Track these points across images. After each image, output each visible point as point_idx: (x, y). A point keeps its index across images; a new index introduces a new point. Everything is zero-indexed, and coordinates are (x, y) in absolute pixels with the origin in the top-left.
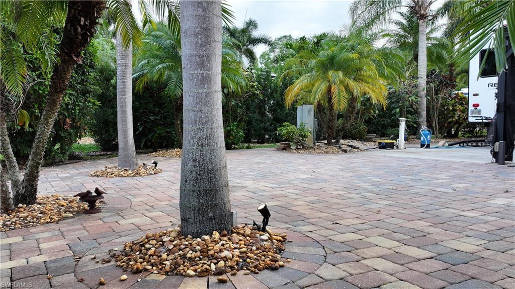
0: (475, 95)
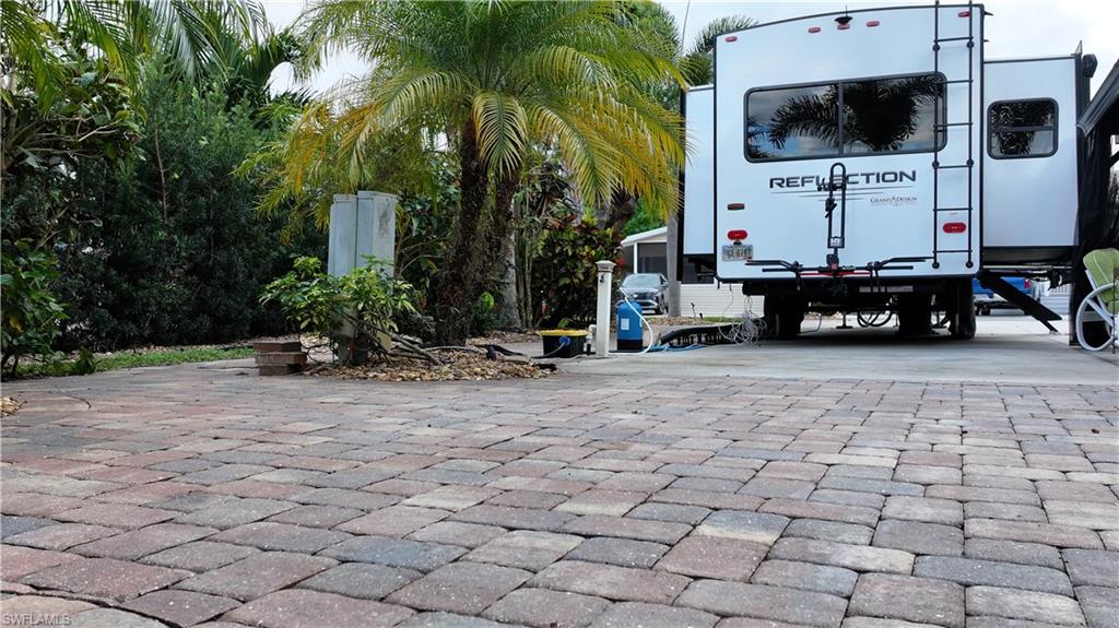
0: (732, 207)
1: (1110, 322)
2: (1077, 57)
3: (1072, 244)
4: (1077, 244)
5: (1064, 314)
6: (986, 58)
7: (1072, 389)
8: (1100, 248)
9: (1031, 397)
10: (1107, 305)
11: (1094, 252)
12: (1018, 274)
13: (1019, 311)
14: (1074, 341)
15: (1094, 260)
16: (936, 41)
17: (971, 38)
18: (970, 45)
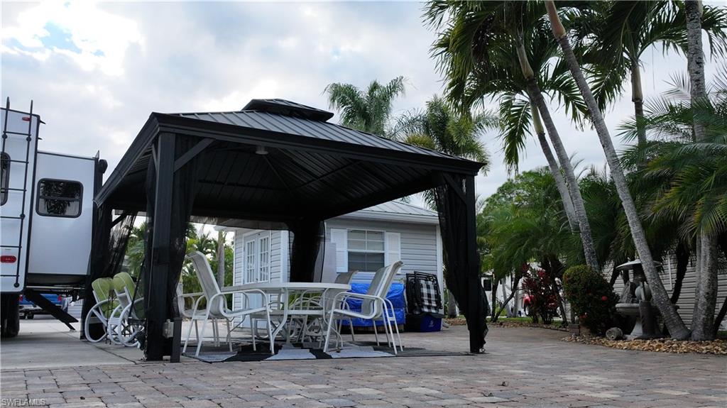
1: (105, 323)
2: (96, 159)
3: (86, 274)
4: (89, 274)
5: (79, 317)
6: (39, 149)
7: (75, 369)
8: (102, 277)
9: (47, 377)
10: (104, 313)
11: (98, 279)
12: (51, 292)
13: (51, 316)
14: (83, 337)
15: (97, 284)
16: (5, 132)
17: (29, 135)
18: (29, 140)
